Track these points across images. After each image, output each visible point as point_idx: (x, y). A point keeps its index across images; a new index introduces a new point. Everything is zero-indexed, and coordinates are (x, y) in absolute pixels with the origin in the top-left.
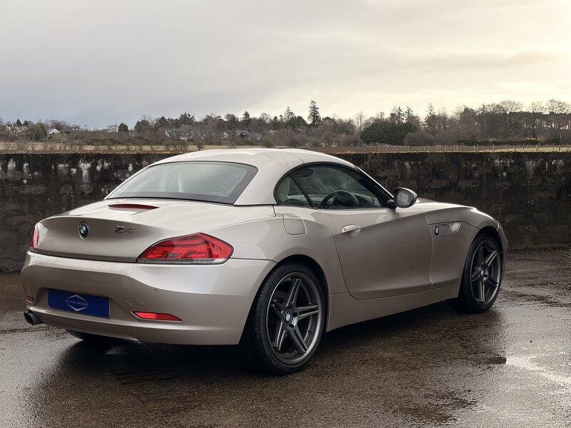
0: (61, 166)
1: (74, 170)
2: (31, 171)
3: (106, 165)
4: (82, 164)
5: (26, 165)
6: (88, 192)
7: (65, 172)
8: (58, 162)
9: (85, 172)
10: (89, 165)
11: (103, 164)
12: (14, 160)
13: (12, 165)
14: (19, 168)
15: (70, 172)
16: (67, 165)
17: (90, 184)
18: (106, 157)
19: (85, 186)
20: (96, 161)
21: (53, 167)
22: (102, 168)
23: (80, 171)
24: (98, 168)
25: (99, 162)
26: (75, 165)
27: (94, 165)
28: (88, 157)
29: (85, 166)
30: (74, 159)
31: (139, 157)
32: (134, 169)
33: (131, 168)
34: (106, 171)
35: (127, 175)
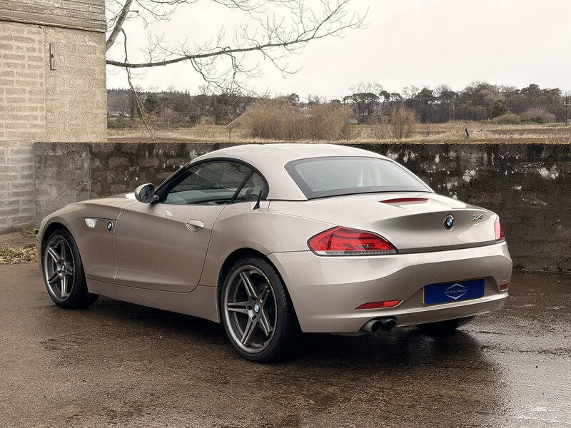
3: (413, 155)
4: (390, 155)
10: (396, 156)
11: (409, 155)
18: (413, 148)
20: (403, 152)
22: (409, 159)
24: (406, 159)
25: (406, 152)
27: (402, 156)
28: (396, 148)
29: (393, 157)
30: (382, 150)
31: (446, 148)
32: (441, 160)
33: (437, 160)
34: (413, 161)
35: (434, 167)
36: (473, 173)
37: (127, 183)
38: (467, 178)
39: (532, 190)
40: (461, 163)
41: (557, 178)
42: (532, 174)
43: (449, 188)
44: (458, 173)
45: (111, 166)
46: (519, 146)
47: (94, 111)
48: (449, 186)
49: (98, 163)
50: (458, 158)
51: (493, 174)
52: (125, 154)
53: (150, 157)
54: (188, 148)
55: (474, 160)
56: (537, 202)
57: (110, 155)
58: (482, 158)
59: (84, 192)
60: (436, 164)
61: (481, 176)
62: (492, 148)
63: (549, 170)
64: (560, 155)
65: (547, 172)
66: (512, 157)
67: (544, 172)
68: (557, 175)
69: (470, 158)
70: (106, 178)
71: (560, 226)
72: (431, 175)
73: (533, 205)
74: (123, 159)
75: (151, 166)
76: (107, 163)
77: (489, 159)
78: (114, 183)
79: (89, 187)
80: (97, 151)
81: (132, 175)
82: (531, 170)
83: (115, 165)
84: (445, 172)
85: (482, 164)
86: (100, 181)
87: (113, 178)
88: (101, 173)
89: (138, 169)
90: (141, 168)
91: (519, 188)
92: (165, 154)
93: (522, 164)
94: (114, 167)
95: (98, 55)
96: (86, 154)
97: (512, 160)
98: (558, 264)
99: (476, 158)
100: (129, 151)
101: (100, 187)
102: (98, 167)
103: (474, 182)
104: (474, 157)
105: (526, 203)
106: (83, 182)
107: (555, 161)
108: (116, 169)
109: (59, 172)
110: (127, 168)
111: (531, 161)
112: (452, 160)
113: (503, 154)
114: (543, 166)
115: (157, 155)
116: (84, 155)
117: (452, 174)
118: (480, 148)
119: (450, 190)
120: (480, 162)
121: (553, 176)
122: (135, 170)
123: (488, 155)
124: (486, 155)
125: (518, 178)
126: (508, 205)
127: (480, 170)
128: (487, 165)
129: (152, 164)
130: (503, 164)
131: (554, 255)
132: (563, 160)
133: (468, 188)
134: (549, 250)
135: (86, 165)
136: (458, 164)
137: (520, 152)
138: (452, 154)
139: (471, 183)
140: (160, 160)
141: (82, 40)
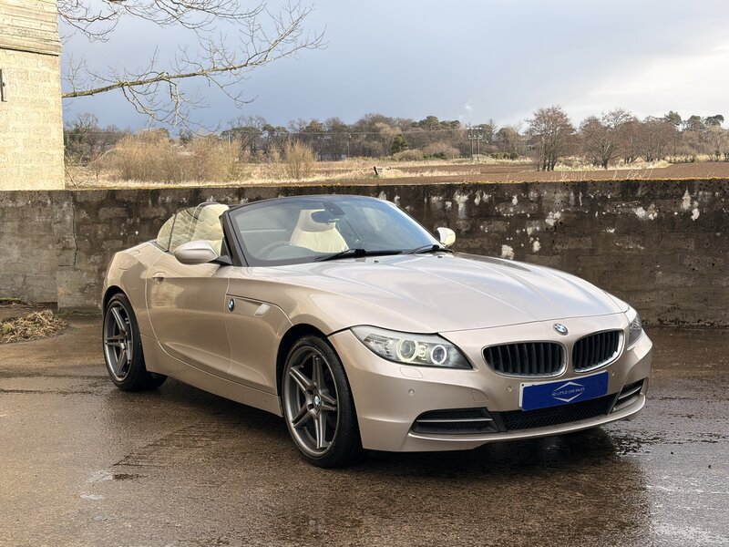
0: (434, 199)
1: (449, 204)
3: (486, 197)
4: (458, 196)
6: (464, 230)
7: (439, 206)
8: (432, 194)
9: (461, 206)
10: (465, 198)
11: (482, 196)
15: (444, 206)
16: (441, 198)
17: (467, 220)
18: (486, 188)
19: (461, 222)
20: (474, 193)
21: (426, 200)
22: (481, 200)
23: (455, 205)
24: (477, 201)
25: (478, 193)
26: (450, 197)
27: (472, 198)
28: (465, 189)
29: (461, 199)
30: (449, 190)
31: (525, 187)
32: (519, 201)
33: (515, 201)
34: (486, 204)
35: (512, 210)
36: (558, 215)
37: (124, 239)
38: (550, 222)
39: (627, 233)
40: (544, 204)
41: (655, 218)
42: (627, 214)
43: (529, 233)
44: (540, 215)
45: (102, 218)
46: (611, 183)
48: (530, 231)
49: (84, 215)
50: (540, 198)
51: (581, 216)
52: (120, 203)
53: (153, 205)
54: (204, 194)
55: (558, 201)
56: (633, 246)
57: (100, 205)
58: (568, 198)
59: (66, 251)
60: (514, 206)
61: (567, 218)
62: (579, 187)
63: (646, 210)
64: (658, 193)
65: (644, 212)
66: (603, 196)
67: (640, 212)
68: (656, 214)
69: (554, 198)
70: (96, 233)
71: (660, 273)
72: (508, 219)
73: (629, 249)
74: (119, 209)
75: (155, 217)
76: (97, 214)
77: (577, 199)
78: (106, 239)
79: (73, 245)
80: (83, 200)
81: (131, 228)
82: (626, 210)
83: (108, 216)
84: (525, 214)
85: (569, 205)
86: (88, 237)
87: (105, 233)
88: (89, 227)
89: (138, 221)
90: (143, 220)
91: (612, 231)
92: (173, 202)
93: (615, 203)
94: (107, 219)
95: (52, 82)
96: (68, 205)
97: (604, 199)
98: (659, 315)
99: (561, 198)
100: (126, 200)
101: (89, 244)
102: (84, 220)
103: (559, 226)
104: (559, 197)
105: (621, 247)
106: (64, 239)
107: (654, 199)
108: (109, 221)
109: (21, 228)
110: (124, 220)
111: (625, 200)
112: (532, 201)
113: (592, 193)
114: (639, 205)
115: (164, 203)
116: (65, 205)
117: (533, 217)
118: (565, 186)
119: (531, 236)
120: (566, 202)
121: (651, 216)
122: (135, 223)
123: (575, 194)
124: (572, 194)
125: (612, 219)
126: (600, 251)
127: (566, 212)
128: (574, 206)
129: (157, 214)
130: (593, 205)
131: (653, 305)
132: (662, 198)
133: (551, 233)
134: (648, 300)
135: (68, 218)
136: (540, 206)
137: (613, 190)
138: (533, 195)
139: (555, 227)
140: (168, 210)
141: (35, 65)
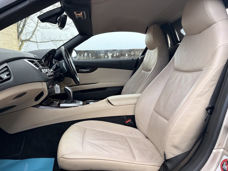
0: (102, 55)
1: (106, 56)
2: (92, 57)
3: (118, 54)
4: (109, 54)
5: (90, 54)
7: (103, 57)
8: (101, 53)
9: (110, 57)
12: (87, 53)
13: (86, 54)
14: (88, 55)
16: (104, 54)
18: (118, 51)
22: (116, 55)
23: (108, 57)
25: (115, 53)
26: (107, 54)
27: (113, 54)
28: (111, 51)
29: (110, 55)
31: (130, 51)
33: (127, 55)
47: (13, 47)
50: (134, 54)
60: (126, 57)
69: (139, 54)
95: (14, 30)
136: (135, 57)
138: (132, 53)
